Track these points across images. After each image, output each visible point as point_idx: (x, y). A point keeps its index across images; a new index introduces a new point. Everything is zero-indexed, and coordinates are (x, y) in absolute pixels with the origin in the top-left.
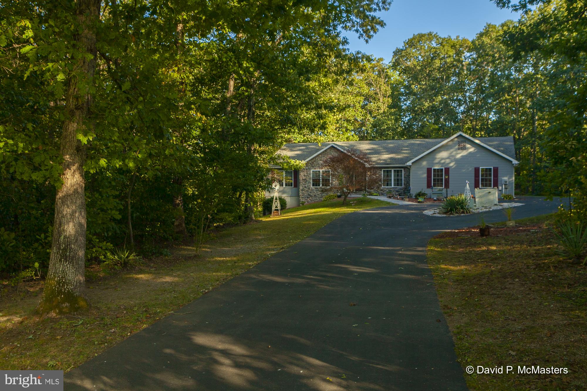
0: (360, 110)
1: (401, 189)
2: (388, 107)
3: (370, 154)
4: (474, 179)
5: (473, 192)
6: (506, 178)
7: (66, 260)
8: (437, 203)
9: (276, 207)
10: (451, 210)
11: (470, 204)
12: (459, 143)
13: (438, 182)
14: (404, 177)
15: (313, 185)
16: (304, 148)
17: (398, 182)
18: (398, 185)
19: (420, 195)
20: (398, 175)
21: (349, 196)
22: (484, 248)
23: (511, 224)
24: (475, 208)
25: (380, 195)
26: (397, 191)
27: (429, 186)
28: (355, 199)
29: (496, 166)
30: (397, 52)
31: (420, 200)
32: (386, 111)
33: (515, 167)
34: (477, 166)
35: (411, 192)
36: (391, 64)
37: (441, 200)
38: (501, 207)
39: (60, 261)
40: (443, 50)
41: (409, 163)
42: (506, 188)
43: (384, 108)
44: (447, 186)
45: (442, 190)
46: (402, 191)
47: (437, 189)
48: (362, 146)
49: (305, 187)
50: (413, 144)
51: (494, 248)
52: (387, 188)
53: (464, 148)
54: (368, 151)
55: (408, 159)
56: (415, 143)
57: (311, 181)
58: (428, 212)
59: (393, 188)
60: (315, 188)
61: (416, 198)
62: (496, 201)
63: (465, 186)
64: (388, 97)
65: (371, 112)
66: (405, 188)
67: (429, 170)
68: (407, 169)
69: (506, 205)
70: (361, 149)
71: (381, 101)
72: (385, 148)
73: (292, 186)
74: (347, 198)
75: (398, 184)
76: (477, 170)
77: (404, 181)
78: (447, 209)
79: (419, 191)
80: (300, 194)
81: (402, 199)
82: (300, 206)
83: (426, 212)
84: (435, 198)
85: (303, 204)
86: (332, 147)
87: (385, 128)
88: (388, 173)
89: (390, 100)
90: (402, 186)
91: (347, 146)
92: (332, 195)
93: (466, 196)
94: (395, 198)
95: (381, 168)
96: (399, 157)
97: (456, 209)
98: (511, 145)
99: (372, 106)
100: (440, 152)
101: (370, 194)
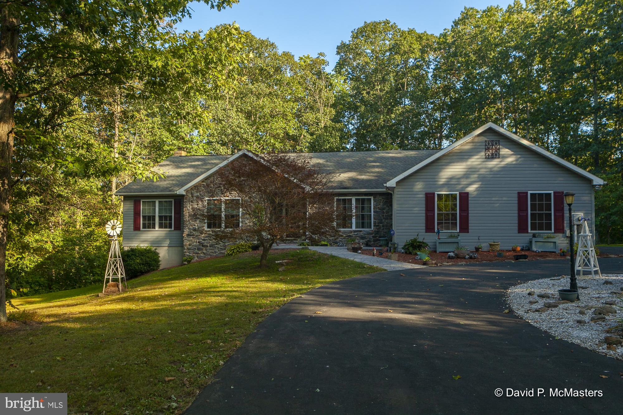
1: (369, 234)
2: (330, 119)
4: (517, 215)
6: (580, 213)
12: (487, 144)
13: (447, 220)
14: (374, 212)
15: (209, 226)
16: (199, 163)
17: (363, 220)
18: (363, 227)
19: (414, 245)
20: (363, 208)
21: (275, 246)
25: (331, 245)
26: (362, 238)
27: (429, 228)
28: (285, 254)
29: (559, 189)
30: (342, 48)
32: (328, 124)
34: (523, 190)
35: (395, 239)
37: (464, 258)
40: (405, 42)
41: (392, 183)
43: (325, 121)
44: (465, 228)
45: (454, 236)
46: (371, 236)
47: (446, 233)
49: (195, 230)
52: (345, 232)
53: (495, 156)
57: (205, 219)
59: (355, 231)
60: (213, 231)
61: (409, 253)
64: (331, 106)
66: (379, 232)
67: (429, 198)
71: (322, 111)
73: (170, 227)
74: (271, 252)
75: (363, 223)
76: (522, 197)
77: (374, 219)
79: (412, 238)
80: (185, 242)
82: (183, 265)
85: (189, 262)
86: (245, 155)
87: (327, 147)
88: (345, 204)
89: (333, 111)
90: (371, 227)
92: (242, 245)
94: (364, 252)
95: (332, 195)
96: (363, 177)
99: (310, 116)
100: (448, 164)
101: (315, 243)
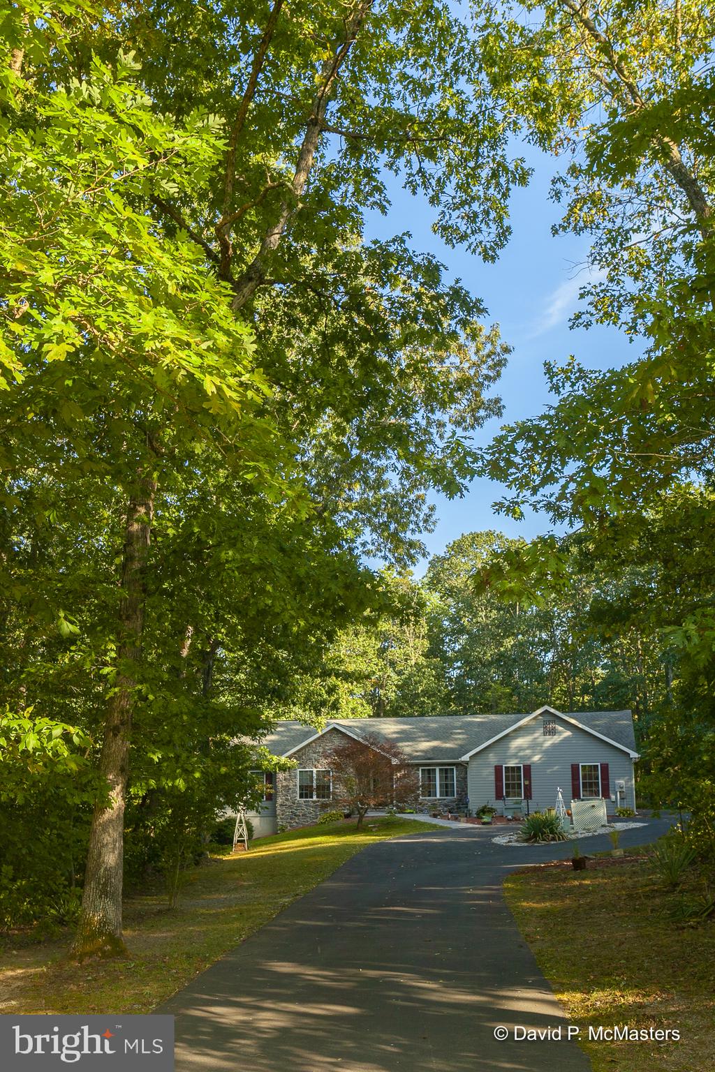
0: (375, 660)
1: (452, 802)
2: (423, 655)
3: (398, 740)
4: (571, 784)
5: (568, 806)
6: (622, 782)
7: (106, 896)
8: (512, 825)
9: (241, 836)
10: (535, 836)
11: (563, 824)
12: (546, 723)
13: (513, 788)
14: (457, 781)
15: (301, 796)
16: (283, 729)
17: (447, 789)
18: (447, 795)
19: (484, 810)
20: (446, 778)
21: (368, 814)
22: (576, 883)
23: (618, 853)
24: (572, 831)
25: (417, 813)
26: (446, 806)
27: (499, 796)
28: (374, 820)
29: (604, 762)
31: (486, 819)
32: (420, 661)
33: (636, 764)
34: (575, 762)
35: (470, 807)
36: (426, 580)
37: (519, 820)
38: (612, 830)
39: (100, 897)
41: (466, 758)
42: (622, 799)
43: (416, 658)
44: (528, 796)
45: (519, 803)
46: (455, 804)
47: (511, 801)
48: (383, 726)
49: (287, 800)
50: (470, 723)
51: (587, 882)
52: (429, 801)
53: (553, 732)
54: (395, 736)
55: (463, 750)
56: (473, 722)
57: (298, 790)
58: (500, 840)
59: (440, 800)
60: (305, 802)
61: (479, 817)
62: (604, 820)
63: (556, 796)
64: (423, 637)
65: (392, 664)
66: (460, 800)
67: (498, 769)
68: (463, 767)
69: (620, 826)
70: (384, 732)
71: (411, 644)
72: (424, 730)
74: (364, 819)
75: (447, 792)
76: (575, 769)
77: (457, 788)
78: (530, 833)
79: (484, 805)
80: (278, 812)
81: (456, 819)
82: (278, 834)
83: (497, 840)
84: (510, 817)
85: (284, 831)
86: (335, 729)
88: (429, 773)
89: (426, 643)
90: (454, 796)
91: (357, 727)
92: (334, 814)
93: (559, 811)
94: (443, 817)
95: (418, 765)
96: (448, 745)
97: (543, 833)
98: (629, 726)
99: (396, 652)
100: (516, 738)
101: (402, 811)
